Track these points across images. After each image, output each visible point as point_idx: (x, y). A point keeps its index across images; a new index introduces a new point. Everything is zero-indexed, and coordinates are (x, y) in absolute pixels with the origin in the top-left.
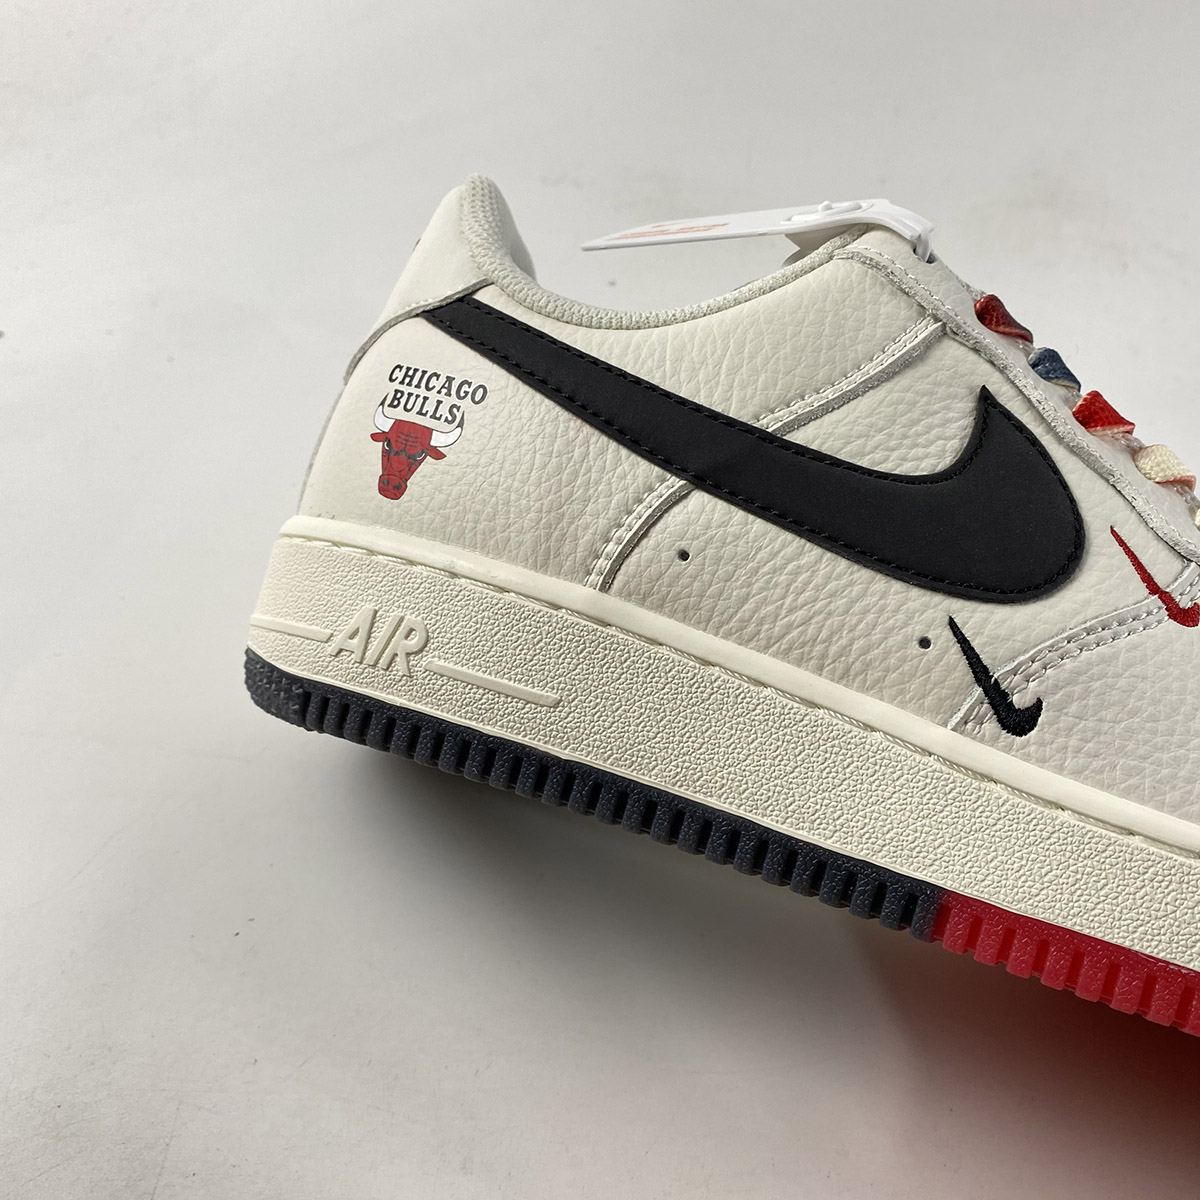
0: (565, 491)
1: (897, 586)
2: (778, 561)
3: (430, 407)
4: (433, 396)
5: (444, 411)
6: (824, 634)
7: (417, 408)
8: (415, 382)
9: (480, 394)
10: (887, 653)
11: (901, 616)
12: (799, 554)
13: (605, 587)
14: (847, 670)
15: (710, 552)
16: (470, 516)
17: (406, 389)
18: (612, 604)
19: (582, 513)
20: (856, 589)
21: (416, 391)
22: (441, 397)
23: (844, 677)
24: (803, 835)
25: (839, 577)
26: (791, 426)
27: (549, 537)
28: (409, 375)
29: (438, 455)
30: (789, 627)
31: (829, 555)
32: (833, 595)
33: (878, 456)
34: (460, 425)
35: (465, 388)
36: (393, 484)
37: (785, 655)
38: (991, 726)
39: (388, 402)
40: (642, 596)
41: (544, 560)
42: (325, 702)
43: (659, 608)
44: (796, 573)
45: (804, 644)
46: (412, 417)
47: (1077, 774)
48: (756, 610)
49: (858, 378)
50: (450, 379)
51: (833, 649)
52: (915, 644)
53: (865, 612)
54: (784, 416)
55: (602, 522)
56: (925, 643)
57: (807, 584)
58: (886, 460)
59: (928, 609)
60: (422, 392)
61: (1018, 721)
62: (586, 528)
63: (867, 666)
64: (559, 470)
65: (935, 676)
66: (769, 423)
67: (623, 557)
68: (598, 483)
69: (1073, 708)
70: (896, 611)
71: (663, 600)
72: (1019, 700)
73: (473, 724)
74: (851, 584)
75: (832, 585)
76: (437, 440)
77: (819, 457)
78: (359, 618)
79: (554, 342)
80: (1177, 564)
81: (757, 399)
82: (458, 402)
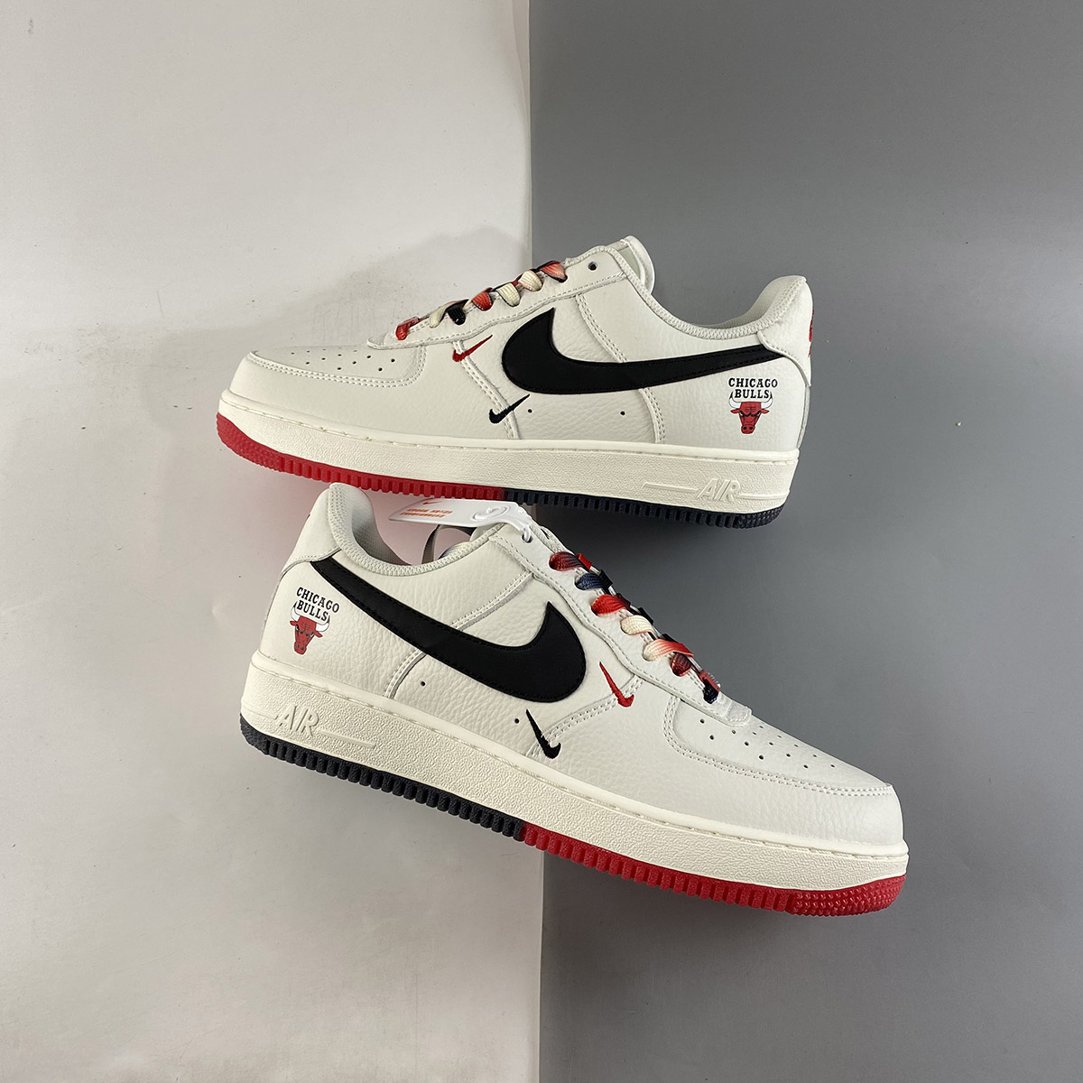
0: (374, 655)
1: (506, 696)
2: (460, 687)
3: (315, 611)
4: (316, 605)
5: (321, 614)
6: (479, 717)
7: (309, 611)
8: (308, 598)
9: (336, 608)
10: (503, 725)
11: (508, 710)
12: (467, 685)
13: (392, 696)
14: (488, 732)
15: (433, 682)
16: (334, 664)
17: (305, 601)
18: (394, 705)
19: (381, 665)
20: (491, 699)
21: (309, 603)
22: (320, 607)
23: (487, 735)
24: (473, 800)
25: (484, 694)
26: (465, 626)
27: (367, 675)
28: (306, 594)
29: (320, 636)
30: (465, 715)
31: (480, 684)
32: (481, 701)
33: (501, 638)
34: (328, 622)
35: (330, 604)
36: (300, 647)
37: (464, 726)
38: (542, 754)
39: (297, 606)
40: (407, 701)
41: (366, 684)
42: (276, 746)
43: (414, 705)
44: (468, 692)
45: (471, 722)
46: (307, 615)
47: (573, 775)
48: (452, 707)
49: (495, 602)
50: (323, 599)
51: (483, 723)
52: (514, 722)
53: (494, 708)
54: (464, 621)
55: (389, 669)
56: (517, 721)
57: (471, 696)
58: (505, 639)
59: (518, 706)
60: (311, 603)
61: (552, 752)
62: (383, 671)
63: (496, 730)
64: (371, 645)
65: (521, 734)
66: (457, 626)
67: (398, 684)
68: (387, 651)
69: (572, 747)
70: (506, 708)
71: (416, 702)
72: (552, 745)
73: (340, 756)
74: (489, 696)
75: (481, 697)
76: (319, 628)
77: (477, 640)
78: (289, 710)
79: (367, 584)
80: (629, 676)
81: (451, 615)
82: (327, 611)
